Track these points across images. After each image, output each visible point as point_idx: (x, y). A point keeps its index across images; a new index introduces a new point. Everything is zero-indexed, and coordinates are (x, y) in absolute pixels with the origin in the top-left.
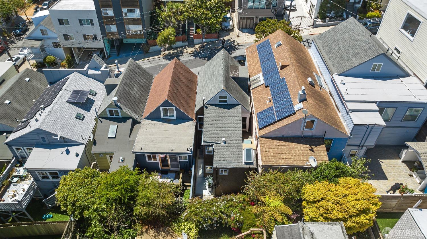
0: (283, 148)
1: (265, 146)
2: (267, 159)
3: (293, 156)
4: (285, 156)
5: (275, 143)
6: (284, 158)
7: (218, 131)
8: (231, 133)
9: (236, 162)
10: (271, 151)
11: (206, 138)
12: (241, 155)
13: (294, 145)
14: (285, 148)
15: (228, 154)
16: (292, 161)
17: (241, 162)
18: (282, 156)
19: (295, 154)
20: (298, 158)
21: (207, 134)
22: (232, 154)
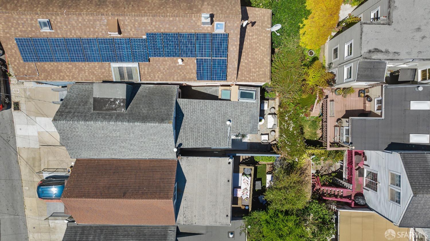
0: (250, 56)
1: (248, 76)
2: (263, 76)
3: (260, 46)
4: (260, 56)
5: (244, 64)
6: (262, 57)
7: (214, 129)
8: (217, 114)
9: (252, 109)
10: (254, 70)
11: (223, 144)
12: (245, 104)
13: (247, 43)
14: (250, 53)
15: (243, 118)
16: (265, 50)
17: (252, 104)
18: (260, 59)
19: (258, 45)
20: (262, 42)
21: (217, 142)
22: (243, 113)
